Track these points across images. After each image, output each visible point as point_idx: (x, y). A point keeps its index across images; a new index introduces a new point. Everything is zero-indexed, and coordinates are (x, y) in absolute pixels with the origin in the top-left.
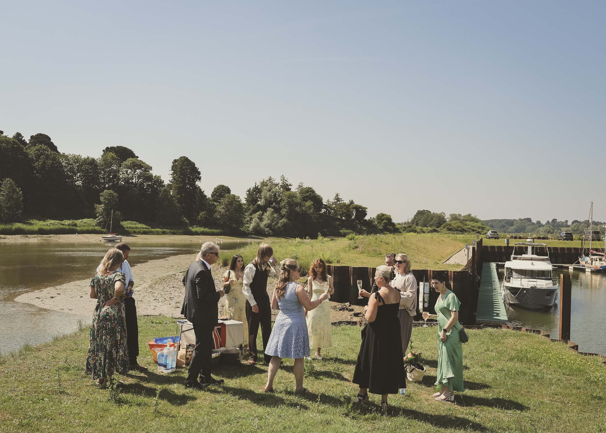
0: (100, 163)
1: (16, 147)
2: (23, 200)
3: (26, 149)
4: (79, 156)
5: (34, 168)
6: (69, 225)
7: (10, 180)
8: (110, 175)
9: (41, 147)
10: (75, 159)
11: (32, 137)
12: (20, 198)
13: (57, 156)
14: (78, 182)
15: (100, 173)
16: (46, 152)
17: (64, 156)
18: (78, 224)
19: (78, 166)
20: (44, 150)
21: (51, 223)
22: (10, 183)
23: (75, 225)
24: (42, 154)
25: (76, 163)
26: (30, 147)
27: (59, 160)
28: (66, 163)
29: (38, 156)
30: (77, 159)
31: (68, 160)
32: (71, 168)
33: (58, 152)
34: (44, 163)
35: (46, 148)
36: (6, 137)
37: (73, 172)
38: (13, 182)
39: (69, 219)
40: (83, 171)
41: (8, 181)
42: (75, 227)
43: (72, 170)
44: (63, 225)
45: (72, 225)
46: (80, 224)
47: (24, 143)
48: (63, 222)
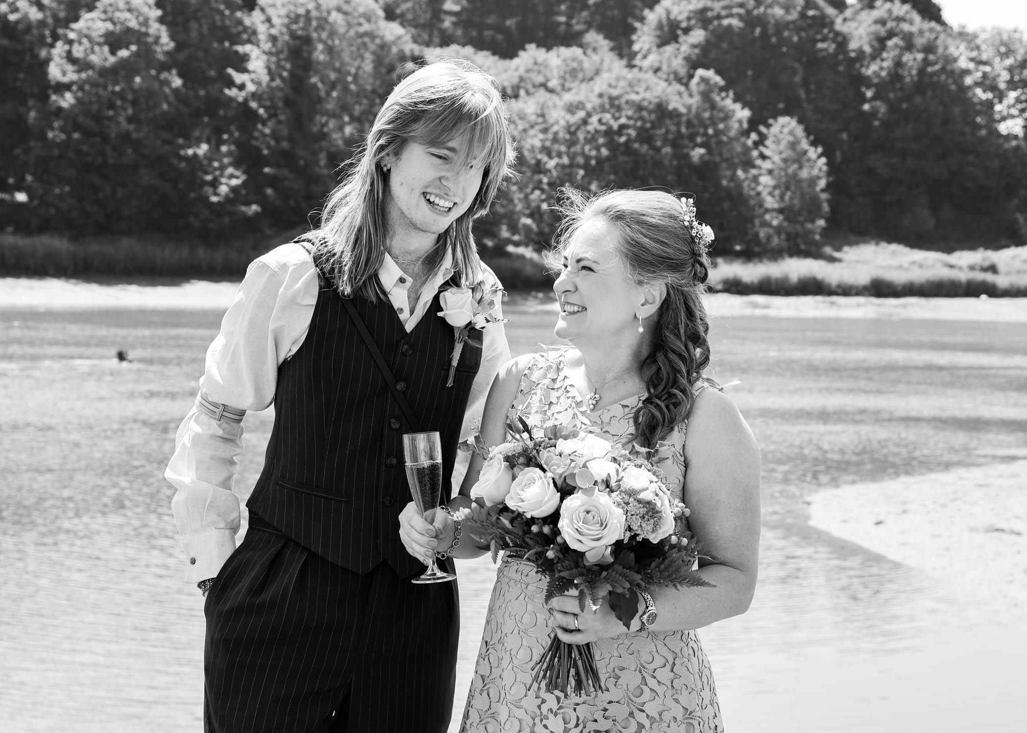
1: (813, 18)
2: (829, 188)
3: (845, 20)
4: (1015, 31)
5: (866, 82)
6: (972, 268)
7: (789, 124)
9: (890, 11)
10: (1003, 44)
12: (819, 178)
13: (942, 36)
14: (1010, 123)
16: (906, 27)
17: (962, 35)
18: (1001, 267)
19: (1010, 69)
20: (900, 19)
21: (914, 263)
22: (791, 133)
23: (993, 269)
24: (891, 34)
25: (1004, 56)
26: (857, 13)
27: (946, 48)
28: (972, 60)
29: (881, 42)
31: (978, 48)
32: (985, 75)
33: (943, 23)
34: (898, 64)
35: (907, 13)
37: (993, 88)
38: (800, 131)
39: (974, 248)
41: (783, 126)
42: (989, 277)
43: (987, 82)
44: (951, 267)
45: (985, 269)
46: (1007, 265)
47: (838, 3)
48: (953, 258)
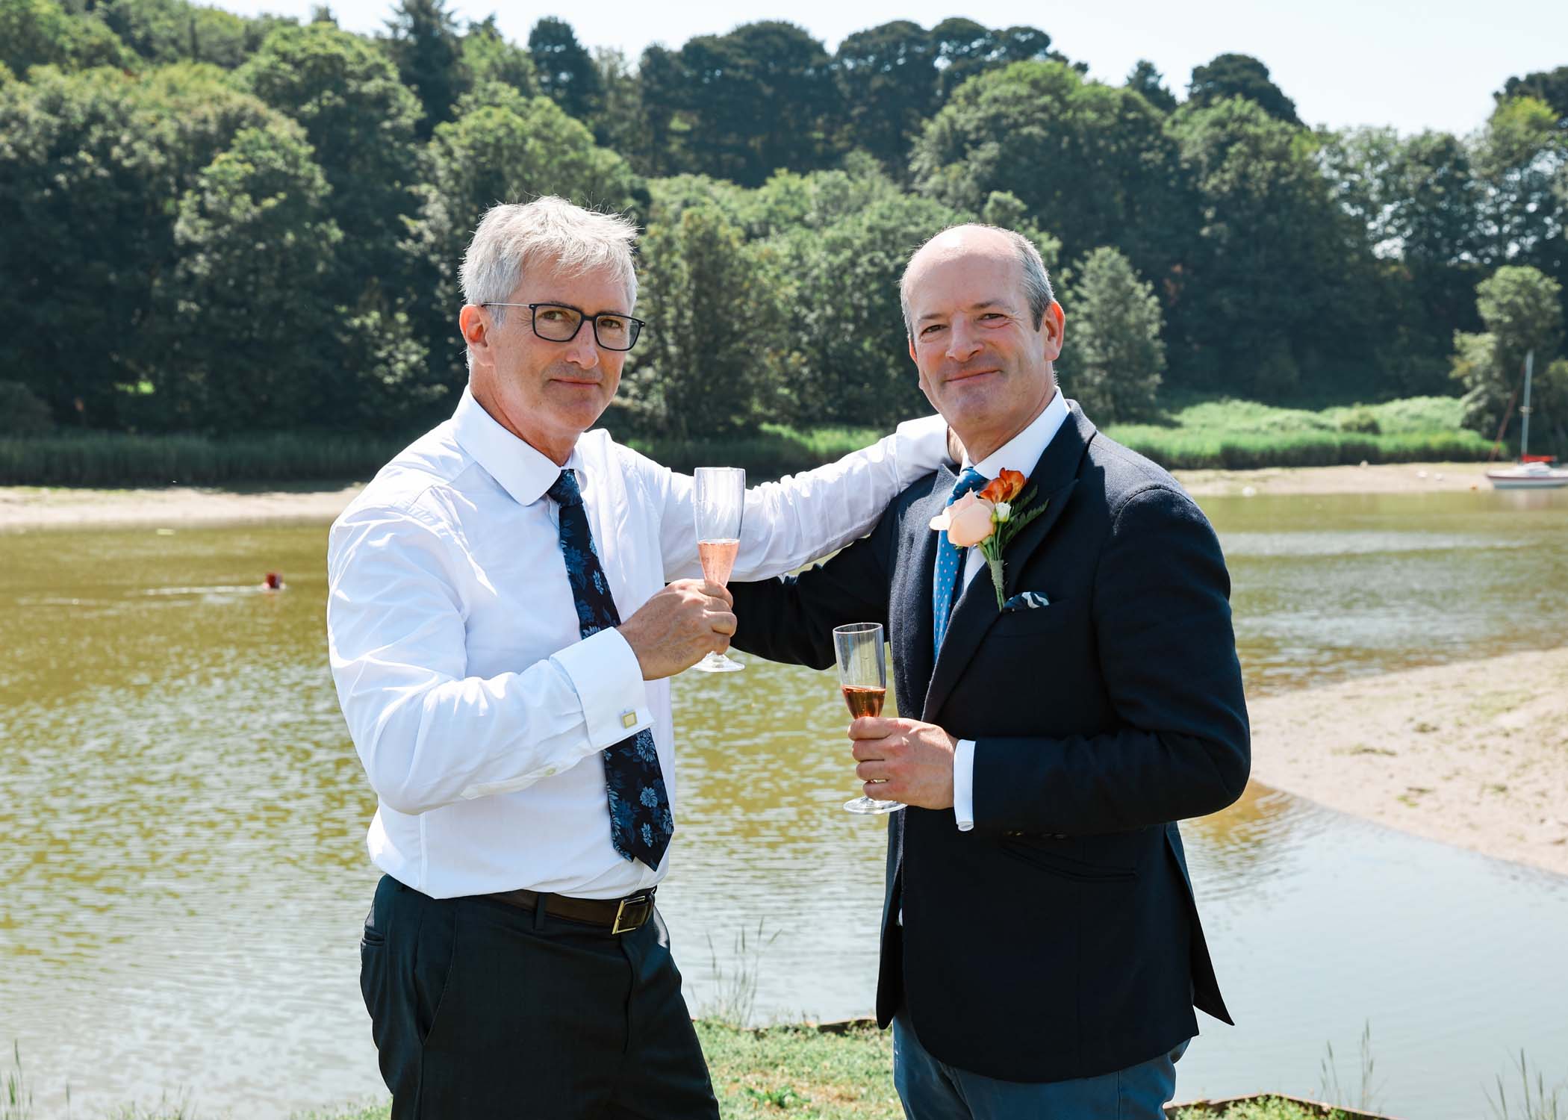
0: (1479, 152)
1: (1135, 121)
2: (1163, 334)
3: (1175, 123)
4: (1388, 129)
5: (1205, 199)
6: (1347, 428)
7: (1110, 255)
8: (1524, 200)
9: (1230, 110)
10: (1373, 146)
11: (1198, 74)
12: (1150, 322)
13: (1297, 138)
14: (1386, 244)
15: (1480, 196)
16: (1251, 129)
17: (1322, 136)
18: (1384, 425)
19: (1383, 177)
20: (1244, 120)
21: (1274, 424)
22: (1112, 267)
23: (1373, 428)
24: (1233, 139)
25: (1375, 161)
26: (1188, 115)
27: (1302, 153)
28: (1335, 167)
29: (1219, 151)
30: (1377, 148)
31: (1343, 152)
32: (1353, 186)
33: (1298, 123)
34: (1244, 176)
35: (1252, 111)
36: (1095, 84)
37: (1364, 202)
38: (1123, 264)
39: (1348, 403)
40: (1404, 195)
41: (1103, 259)
42: (1369, 438)
43: (1356, 195)
44: (1322, 427)
45: (1362, 429)
46: (1391, 422)
47: (1166, 101)
48: (1323, 417)
